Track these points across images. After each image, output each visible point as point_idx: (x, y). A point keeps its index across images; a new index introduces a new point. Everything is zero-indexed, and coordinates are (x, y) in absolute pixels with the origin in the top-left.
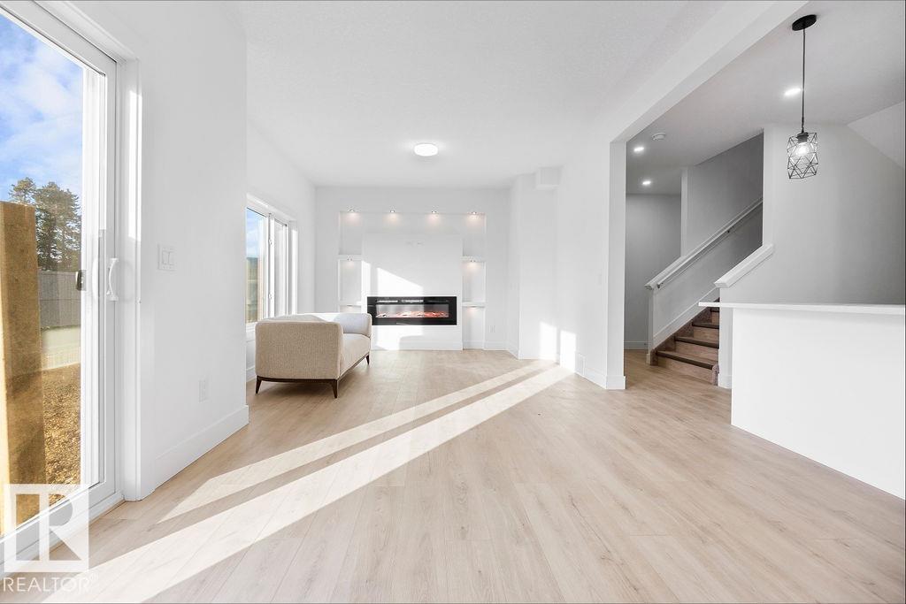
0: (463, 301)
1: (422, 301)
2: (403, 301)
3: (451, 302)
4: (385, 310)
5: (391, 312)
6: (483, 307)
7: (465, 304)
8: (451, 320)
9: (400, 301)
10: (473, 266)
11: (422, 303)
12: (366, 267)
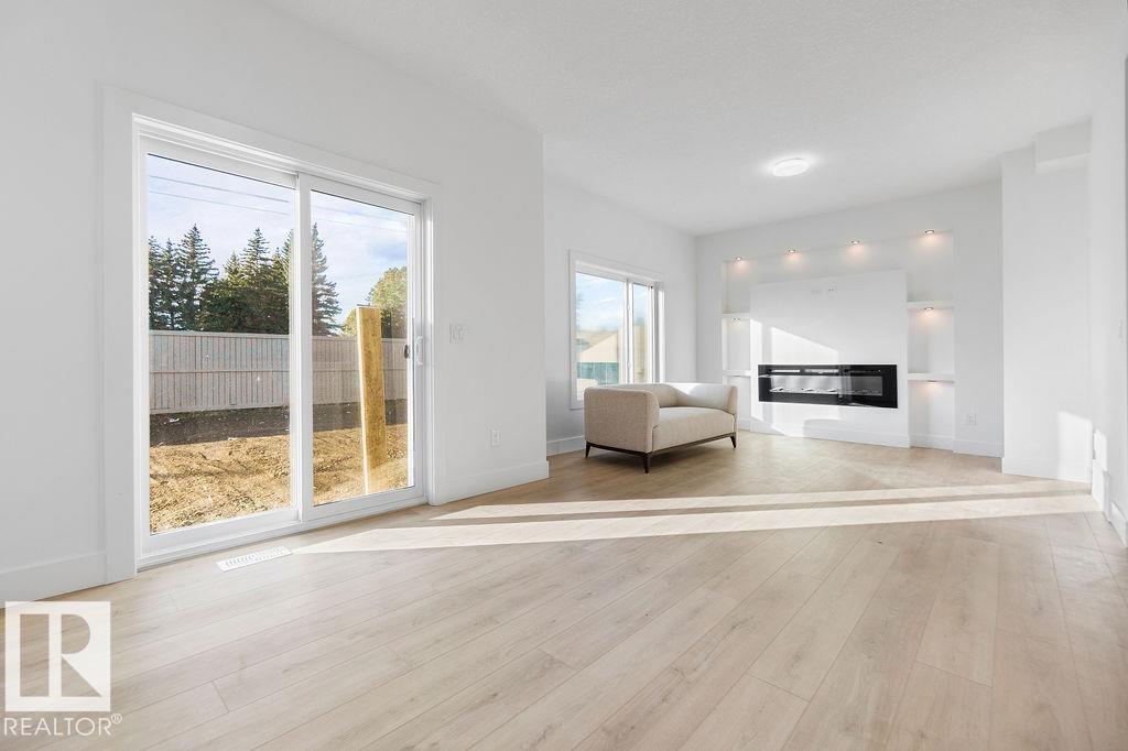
0: (910, 371)
1: (836, 371)
2: (807, 371)
3: (888, 374)
4: (782, 382)
5: (791, 384)
6: (953, 382)
7: (915, 376)
8: (888, 399)
9: (803, 371)
10: (930, 316)
11: (837, 374)
12: (755, 327)
